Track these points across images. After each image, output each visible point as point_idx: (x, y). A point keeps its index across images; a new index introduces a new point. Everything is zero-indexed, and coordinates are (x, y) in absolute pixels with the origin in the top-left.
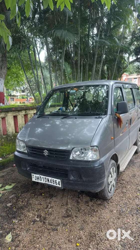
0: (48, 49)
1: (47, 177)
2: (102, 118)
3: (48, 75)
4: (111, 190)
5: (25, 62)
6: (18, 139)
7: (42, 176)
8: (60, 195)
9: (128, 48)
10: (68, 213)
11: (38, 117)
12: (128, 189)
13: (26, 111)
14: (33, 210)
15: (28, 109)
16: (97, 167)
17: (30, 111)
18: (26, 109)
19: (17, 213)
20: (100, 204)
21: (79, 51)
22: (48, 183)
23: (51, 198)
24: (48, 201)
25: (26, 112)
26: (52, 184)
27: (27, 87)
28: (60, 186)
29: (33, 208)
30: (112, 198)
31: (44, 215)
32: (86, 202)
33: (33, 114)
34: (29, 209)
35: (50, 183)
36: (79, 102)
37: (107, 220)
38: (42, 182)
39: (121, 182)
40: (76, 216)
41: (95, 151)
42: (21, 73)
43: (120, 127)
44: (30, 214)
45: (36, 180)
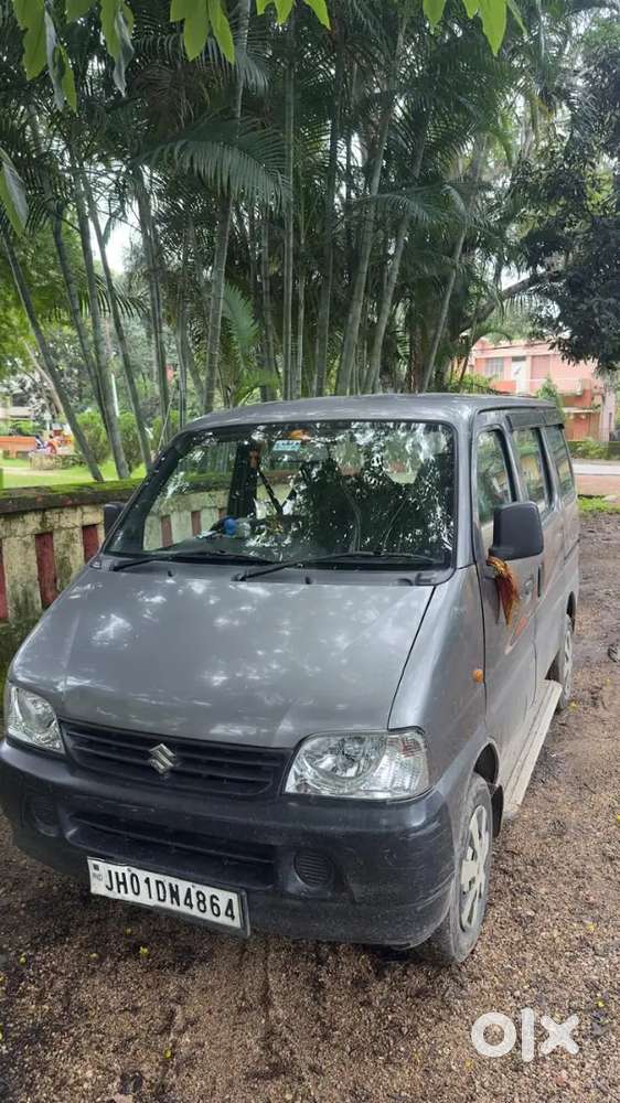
0: (145, 221)
1: (168, 880)
2: (435, 586)
3: (138, 330)
4: (470, 920)
5: (34, 273)
6: (15, 682)
7: (142, 875)
8: (226, 952)
9: (501, 233)
10: (277, 1054)
11: (116, 569)
12: (539, 902)
13: (44, 515)
14: (98, 1048)
15: (55, 507)
16: (419, 833)
17: (63, 517)
18: (48, 502)
19: (13, 1065)
20: (420, 993)
21: (288, 238)
22: (174, 907)
23: (187, 968)
24: (172, 989)
25: (43, 522)
26: (195, 912)
27: (37, 379)
28: (236, 923)
29: (99, 1032)
30: (472, 953)
31: (157, 1070)
32: (356, 983)
33: (76, 530)
34: (77, 1039)
35: (183, 909)
36: (306, 479)
37: (464, 1078)
38: (143, 899)
39: (504, 866)
40: (312, 1069)
41: (408, 749)
42: (15, 321)
43: (504, 620)
44: (85, 1069)
45: (111, 889)
